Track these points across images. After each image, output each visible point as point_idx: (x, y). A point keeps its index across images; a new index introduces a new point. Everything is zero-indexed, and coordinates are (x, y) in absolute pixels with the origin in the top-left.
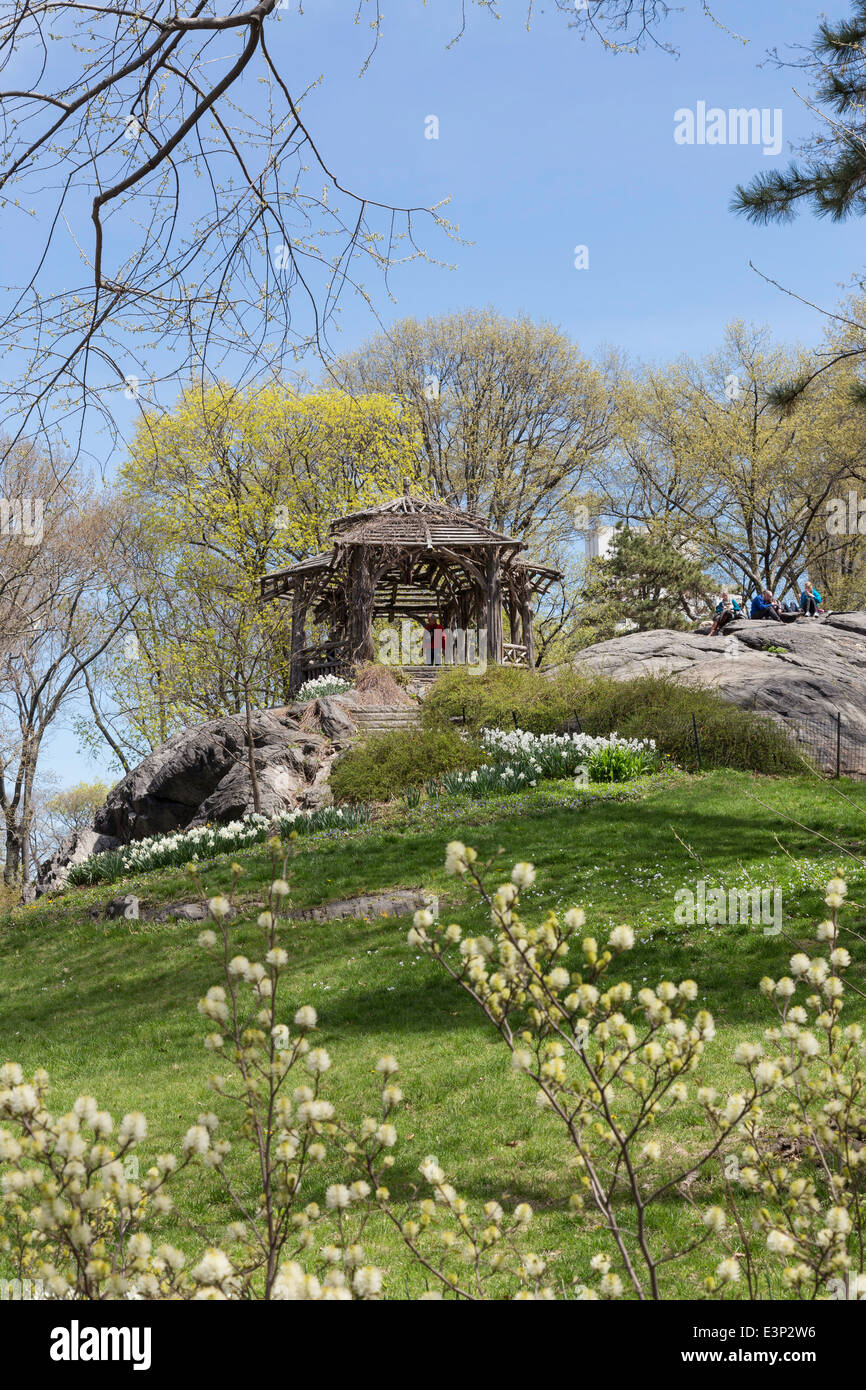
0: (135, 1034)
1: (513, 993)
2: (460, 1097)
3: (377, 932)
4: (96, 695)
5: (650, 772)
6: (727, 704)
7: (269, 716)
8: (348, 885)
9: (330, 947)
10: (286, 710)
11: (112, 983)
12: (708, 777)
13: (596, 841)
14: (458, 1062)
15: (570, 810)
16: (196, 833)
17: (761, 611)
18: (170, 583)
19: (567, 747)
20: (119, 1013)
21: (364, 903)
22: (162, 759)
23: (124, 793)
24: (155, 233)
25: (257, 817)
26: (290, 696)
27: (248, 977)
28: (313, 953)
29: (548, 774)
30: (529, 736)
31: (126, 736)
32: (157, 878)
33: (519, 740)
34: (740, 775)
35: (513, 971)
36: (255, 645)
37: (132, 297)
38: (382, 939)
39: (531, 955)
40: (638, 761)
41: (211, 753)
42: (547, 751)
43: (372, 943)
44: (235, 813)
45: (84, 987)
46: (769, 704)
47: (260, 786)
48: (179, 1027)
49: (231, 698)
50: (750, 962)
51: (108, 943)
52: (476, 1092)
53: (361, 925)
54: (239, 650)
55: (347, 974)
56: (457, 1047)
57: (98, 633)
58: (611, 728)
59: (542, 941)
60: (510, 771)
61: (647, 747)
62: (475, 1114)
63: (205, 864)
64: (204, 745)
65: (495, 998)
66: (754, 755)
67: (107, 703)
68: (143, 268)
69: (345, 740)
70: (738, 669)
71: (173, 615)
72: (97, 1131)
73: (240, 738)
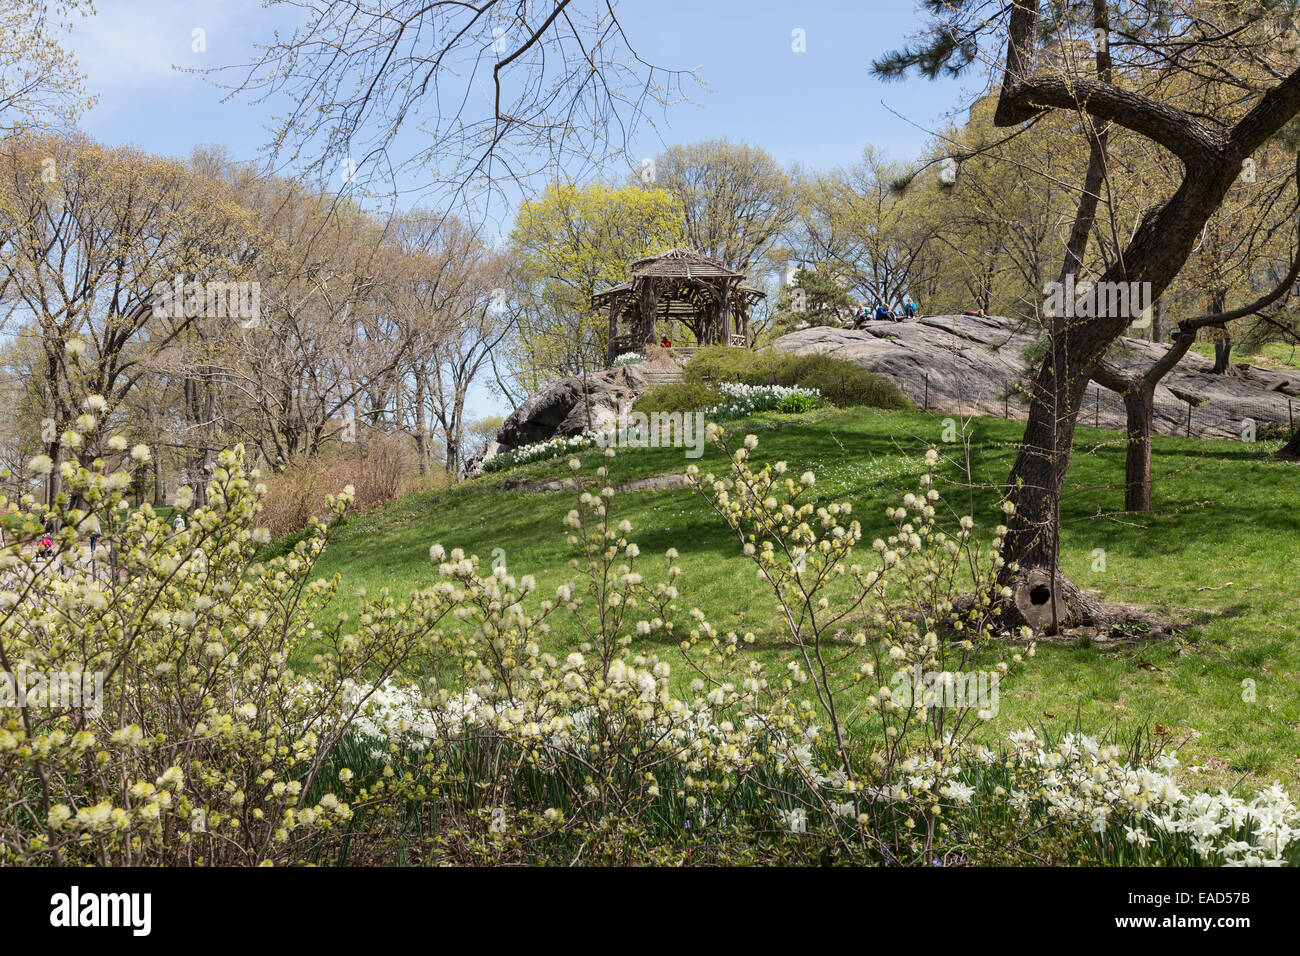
0: (522, 554)
1: (744, 513)
2: (708, 589)
3: (659, 498)
4: (497, 365)
5: (816, 408)
6: (862, 369)
7: (597, 376)
8: (642, 471)
9: (632, 506)
10: (606, 372)
11: (508, 526)
12: (850, 410)
13: (785, 447)
14: (707, 570)
15: (770, 429)
16: (554, 442)
17: (881, 316)
18: (539, 301)
19: (769, 393)
20: (513, 543)
21: (652, 481)
22: (536, 400)
23: (514, 420)
24: (530, 86)
25: (590, 433)
26: (608, 364)
27: (591, 504)
28: (623, 509)
29: (757, 409)
30: (747, 386)
31: (514, 389)
32: (534, 467)
33: (741, 389)
34: (868, 409)
35: (745, 499)
36: (588, 335)
37: (516, 124)
38: (662, 501)
39: (755, 489)
40: (810, 401)
41: (563, 397)
42: (757, 396)
43: (657, 503)
44: (578, 431)
45: (493, 528)
46: (886, 370)
47: (592, 416)
48: (547, 550)
49: (574, 366)
50: (874, 515)
51: (506, 504)
52: (717, 585)
53: (650, 493)
54: (579, 338)
55: (642, 521)
56: (706, 561)
57: (497, 330)
58: (794, 383)
59: (761, 480)
60: (736, 407)
61: (815, 393)
62: (716, 597)
63: (560, 460)
64: (559, 392)
65: (734, 516)
66: (877, 399)
67: (503, 370)
68: (524, 107)
69: (641, 390)
70: (869, 349)
71: (541, 319)
72: (507, 587)
73: (580, 388)
